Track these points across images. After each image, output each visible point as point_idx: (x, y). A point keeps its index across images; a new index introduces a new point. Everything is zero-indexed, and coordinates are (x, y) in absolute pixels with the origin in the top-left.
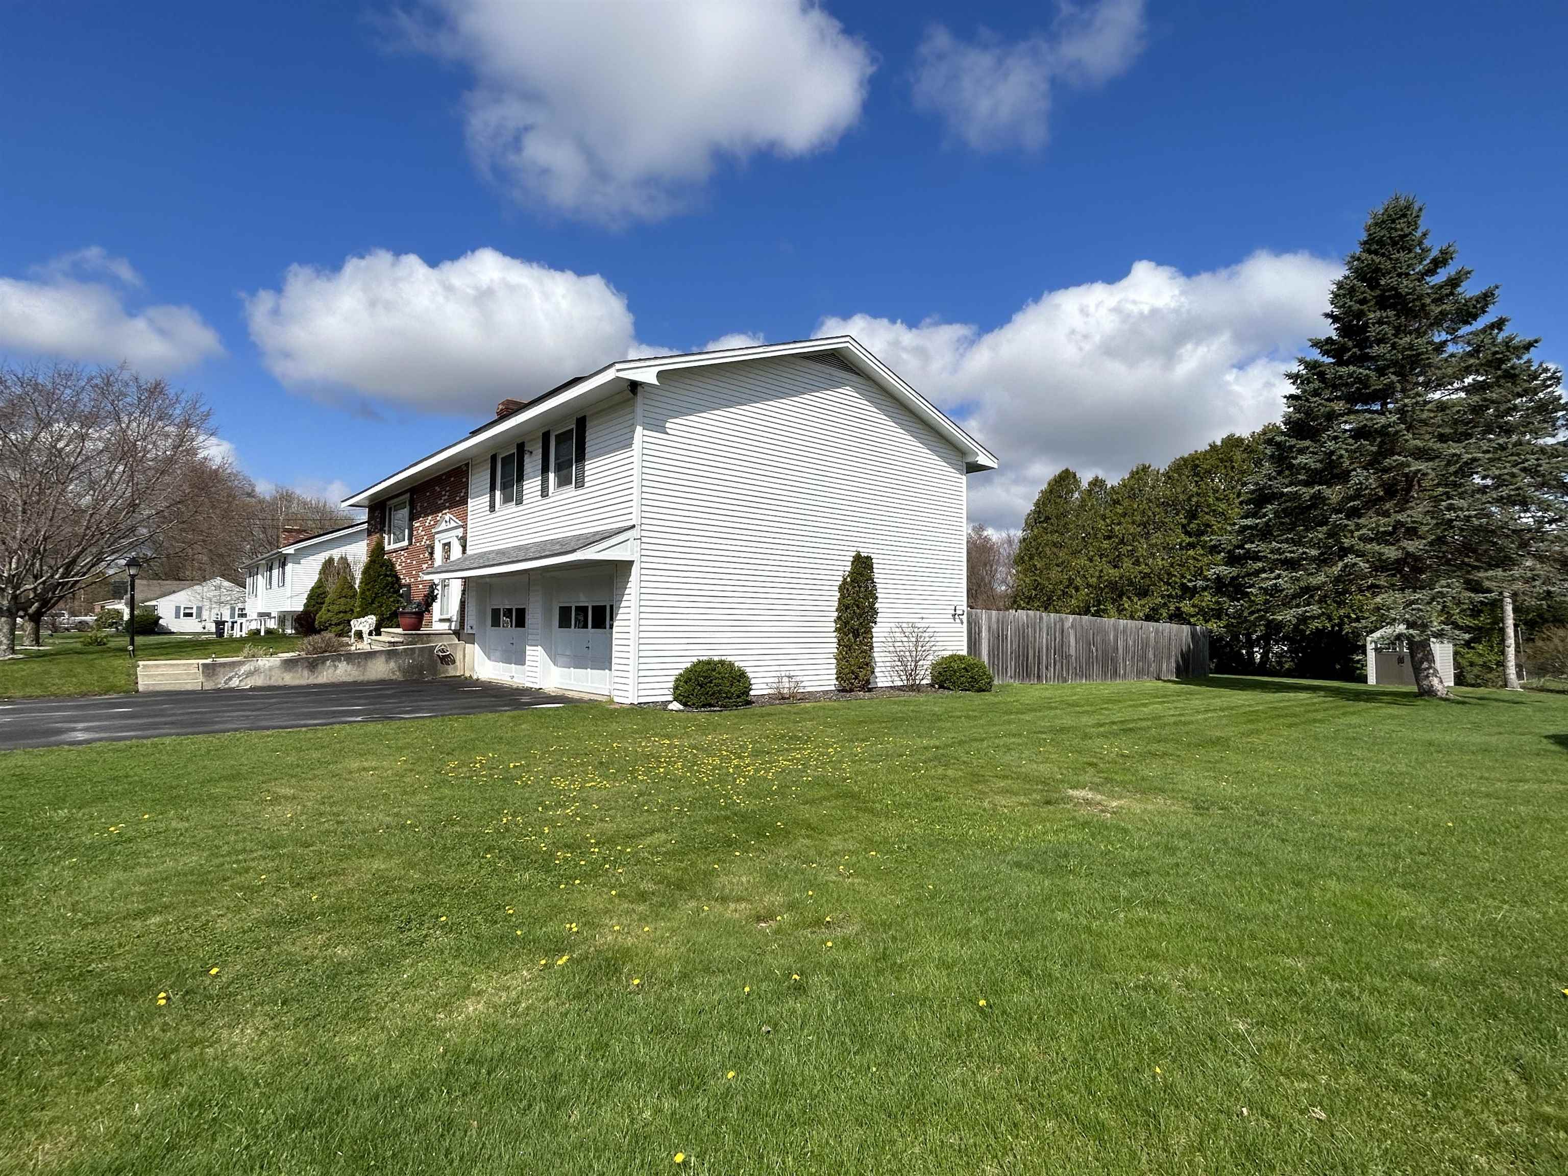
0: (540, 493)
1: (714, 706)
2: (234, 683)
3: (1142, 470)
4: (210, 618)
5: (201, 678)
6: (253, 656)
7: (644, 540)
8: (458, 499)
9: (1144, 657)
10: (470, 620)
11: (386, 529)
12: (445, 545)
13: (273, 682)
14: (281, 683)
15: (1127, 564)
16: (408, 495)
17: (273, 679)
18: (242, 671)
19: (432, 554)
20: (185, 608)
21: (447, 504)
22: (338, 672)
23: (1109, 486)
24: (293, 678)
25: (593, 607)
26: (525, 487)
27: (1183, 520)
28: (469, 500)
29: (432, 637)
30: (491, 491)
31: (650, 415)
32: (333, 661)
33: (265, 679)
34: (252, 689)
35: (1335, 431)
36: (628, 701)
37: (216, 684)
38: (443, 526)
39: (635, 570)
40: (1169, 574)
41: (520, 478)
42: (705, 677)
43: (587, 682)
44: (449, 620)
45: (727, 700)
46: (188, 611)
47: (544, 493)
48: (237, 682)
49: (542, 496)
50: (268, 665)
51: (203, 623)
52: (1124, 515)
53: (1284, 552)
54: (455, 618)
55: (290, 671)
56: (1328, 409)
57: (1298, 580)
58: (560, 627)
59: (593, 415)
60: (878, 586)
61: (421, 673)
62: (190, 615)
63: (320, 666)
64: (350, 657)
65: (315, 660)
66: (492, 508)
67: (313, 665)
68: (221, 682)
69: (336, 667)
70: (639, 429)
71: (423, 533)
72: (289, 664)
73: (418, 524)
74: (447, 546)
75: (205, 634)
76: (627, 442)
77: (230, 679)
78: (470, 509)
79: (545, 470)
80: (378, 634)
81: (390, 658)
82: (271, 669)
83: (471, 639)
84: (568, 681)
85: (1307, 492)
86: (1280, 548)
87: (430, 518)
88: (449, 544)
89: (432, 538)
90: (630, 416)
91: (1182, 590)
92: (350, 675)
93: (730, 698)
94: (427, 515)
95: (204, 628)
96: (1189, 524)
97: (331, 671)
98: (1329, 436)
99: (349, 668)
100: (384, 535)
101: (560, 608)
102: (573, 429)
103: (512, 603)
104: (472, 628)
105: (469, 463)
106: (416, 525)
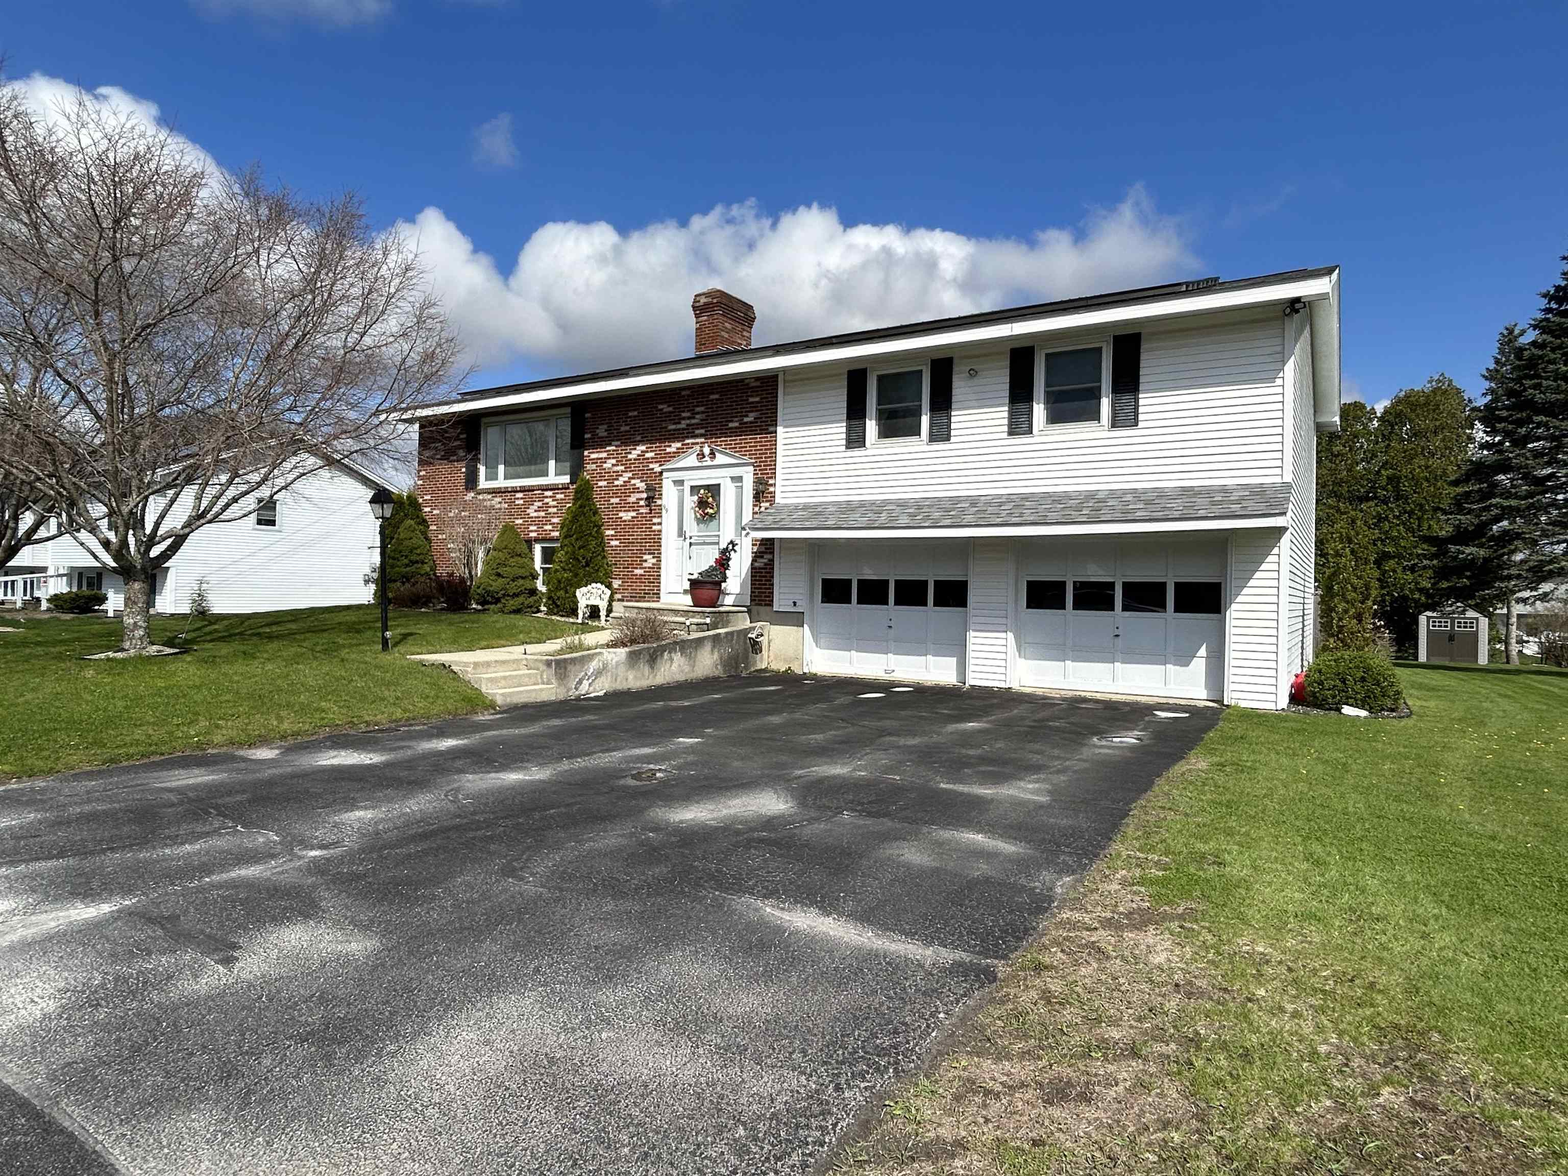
0: (1005, 428)
2: (584, 688)
5: (555, 682)
8: (734, 425)
10: (788, 593)
12: (695, 489)
13: (621, 686)
17: (622, 680)
18: (591, 670)
19: (652, 499)
21: (700, 431)
22: (673, 667)
24: (639, 677)
25: (1128, 584)
26: (956, 420)
28: (780, 429)
30: (849, 418)
33: (614, 681)
34: (602, 697)
36: (1275, 707)
37: (568, 691)
38: (690, 461)
41: (942, 407)
43: (1114, 680)
47: (1019, 427)
48: (588, 687)
49: (1012, 433)
50: (615, 659)
55: (633, 667)
58: (1028, 607)
61: (737, 666)
63: (658, 660)
64: (684, 646)
65: (655, 650)
66: (855, 441)
67: (652, 659)
68: (572, 688)
71: (620, 468)
74: (706, 493)
77: (580, 682)
78: (779, 439)
79: (1019, 399)
81: (714, 647)
82: (618, 667)
83: (792, 619)
87: (641, 448)
88: (714, 490)
89: (654, 477)
94: (631, 443)
99: (682, 661)
100: (479, 466)
101: (1028, 582)
102: (1099, 350)
103: (892, 575)
104: (795, 604)
105: (777, 376)
106: (593, 456)
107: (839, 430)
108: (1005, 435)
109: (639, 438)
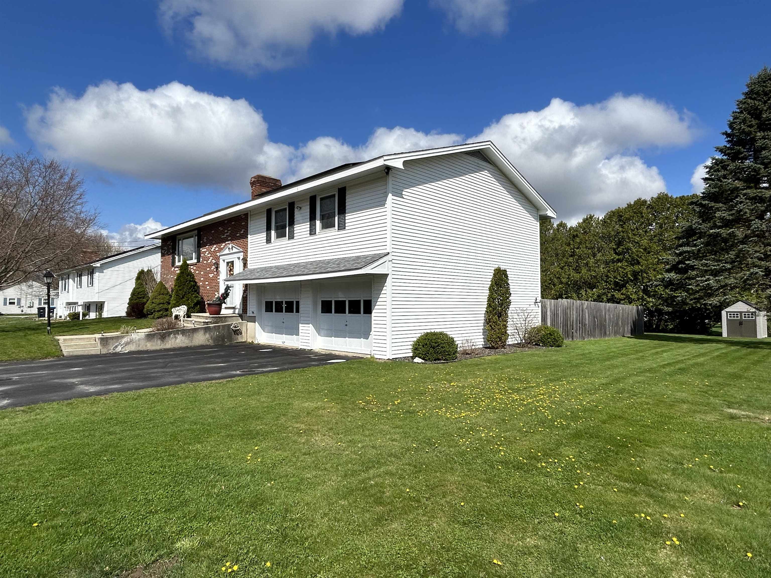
0: (309, 232)
1: (441, 360)
2: (119, 349)
3: (590, 218)
4: (26, 305)
5: (99, 347)
6: (127, 333)
7: (394, 261)
8: (238, 235)
9: (617, 324)
10: (252, 308)
11: (177, 252)
12: (228, 263)
13: (141, 348)
14: (145, 348)
15: (584, 271)
16: (196, 232)
17: (141, 346)
18: (123, 342)
19: (217, 268)
20: (10, 299)
21: (229, 238)
22: (177, 341)
23: (569, 227)
24: (152, 345)
25: (350, 301)
26: (295, 229)
27: (614, 246)
28: (249, 236)
29: (228, 319)
30: (267, 230)
31: (397, 187)
32: (174, 334)
33: (136, 347)
34: (130, 353)
35: (741, 199)
36: (386, 358)
37: (108, 350)
38: (227, 251)
39: (389, 279)
40: (607, 276)
41: (292, 223)
42: (436, 343)
43: (346, 346)
44: (234, 308)
45: (448, 356)
46: (11, 301)
47: (312, 232)
48: (120, 349)
49: (310, 234)
50: (138, 338)
51: (22, 308)
52: (580, 243)
53: (709, 266)
54: (238, 306)
55: (150, 341)
56: (734, 186)
57: (720, 282)
58: (322, 312)
59: (351, 186)
60: (511, 287)
61: (223, 340)
62: (13, 303)
63: (167, 338)
64: (184, 332)
65: (164, 334)
66: (268, 240)
67: (163, 337)
68: (111, 349)
69: (176, 338)
70: (390, 195)
71: (209, 255)
72: (150, 337)
73: (205, 250)
74: (231, 265)
75: (23, 315)
76: (382, 203)
77: (116, 347)
78: (249, 241)
79: (312, 218)
80: (189, 316)
81: (206, 332)
82: (139, 340)
83: (253, 319)
84: (331, 345)
85: (724, 232)
86: (707, 264)
87: (215, 246)
88: (232, 263)
89: (218, 258)
90: (384, 187)
91: (614, 285)
92: (184, 342)
93: (450, 355)
94: (212, 244)
95: (22, 311)
96: (617, 248)
97: (173, 340)
98: (738, 201)
99: (184, 338)
100: (175, 256)
101: (322, 301)
102: (335, 194)
103: (283, 298)
104: (253, 313)
105: (248, 214)
106: (203, 250)
107: (264, 235)
108: (309, 235)
109: (214, 242)
